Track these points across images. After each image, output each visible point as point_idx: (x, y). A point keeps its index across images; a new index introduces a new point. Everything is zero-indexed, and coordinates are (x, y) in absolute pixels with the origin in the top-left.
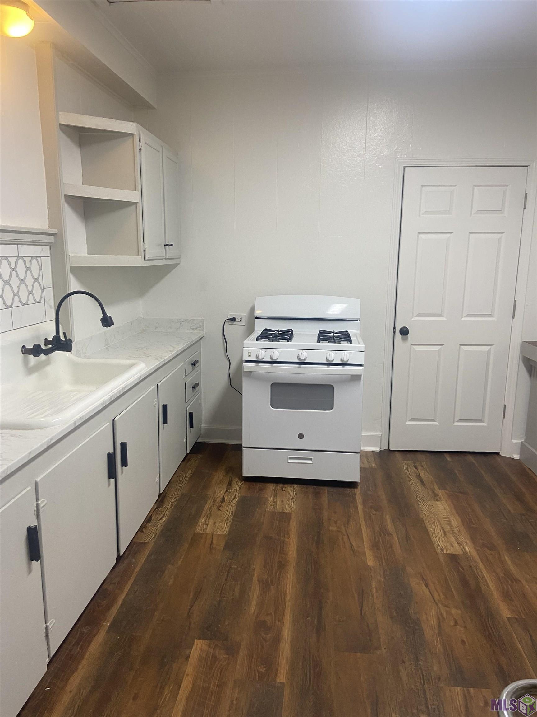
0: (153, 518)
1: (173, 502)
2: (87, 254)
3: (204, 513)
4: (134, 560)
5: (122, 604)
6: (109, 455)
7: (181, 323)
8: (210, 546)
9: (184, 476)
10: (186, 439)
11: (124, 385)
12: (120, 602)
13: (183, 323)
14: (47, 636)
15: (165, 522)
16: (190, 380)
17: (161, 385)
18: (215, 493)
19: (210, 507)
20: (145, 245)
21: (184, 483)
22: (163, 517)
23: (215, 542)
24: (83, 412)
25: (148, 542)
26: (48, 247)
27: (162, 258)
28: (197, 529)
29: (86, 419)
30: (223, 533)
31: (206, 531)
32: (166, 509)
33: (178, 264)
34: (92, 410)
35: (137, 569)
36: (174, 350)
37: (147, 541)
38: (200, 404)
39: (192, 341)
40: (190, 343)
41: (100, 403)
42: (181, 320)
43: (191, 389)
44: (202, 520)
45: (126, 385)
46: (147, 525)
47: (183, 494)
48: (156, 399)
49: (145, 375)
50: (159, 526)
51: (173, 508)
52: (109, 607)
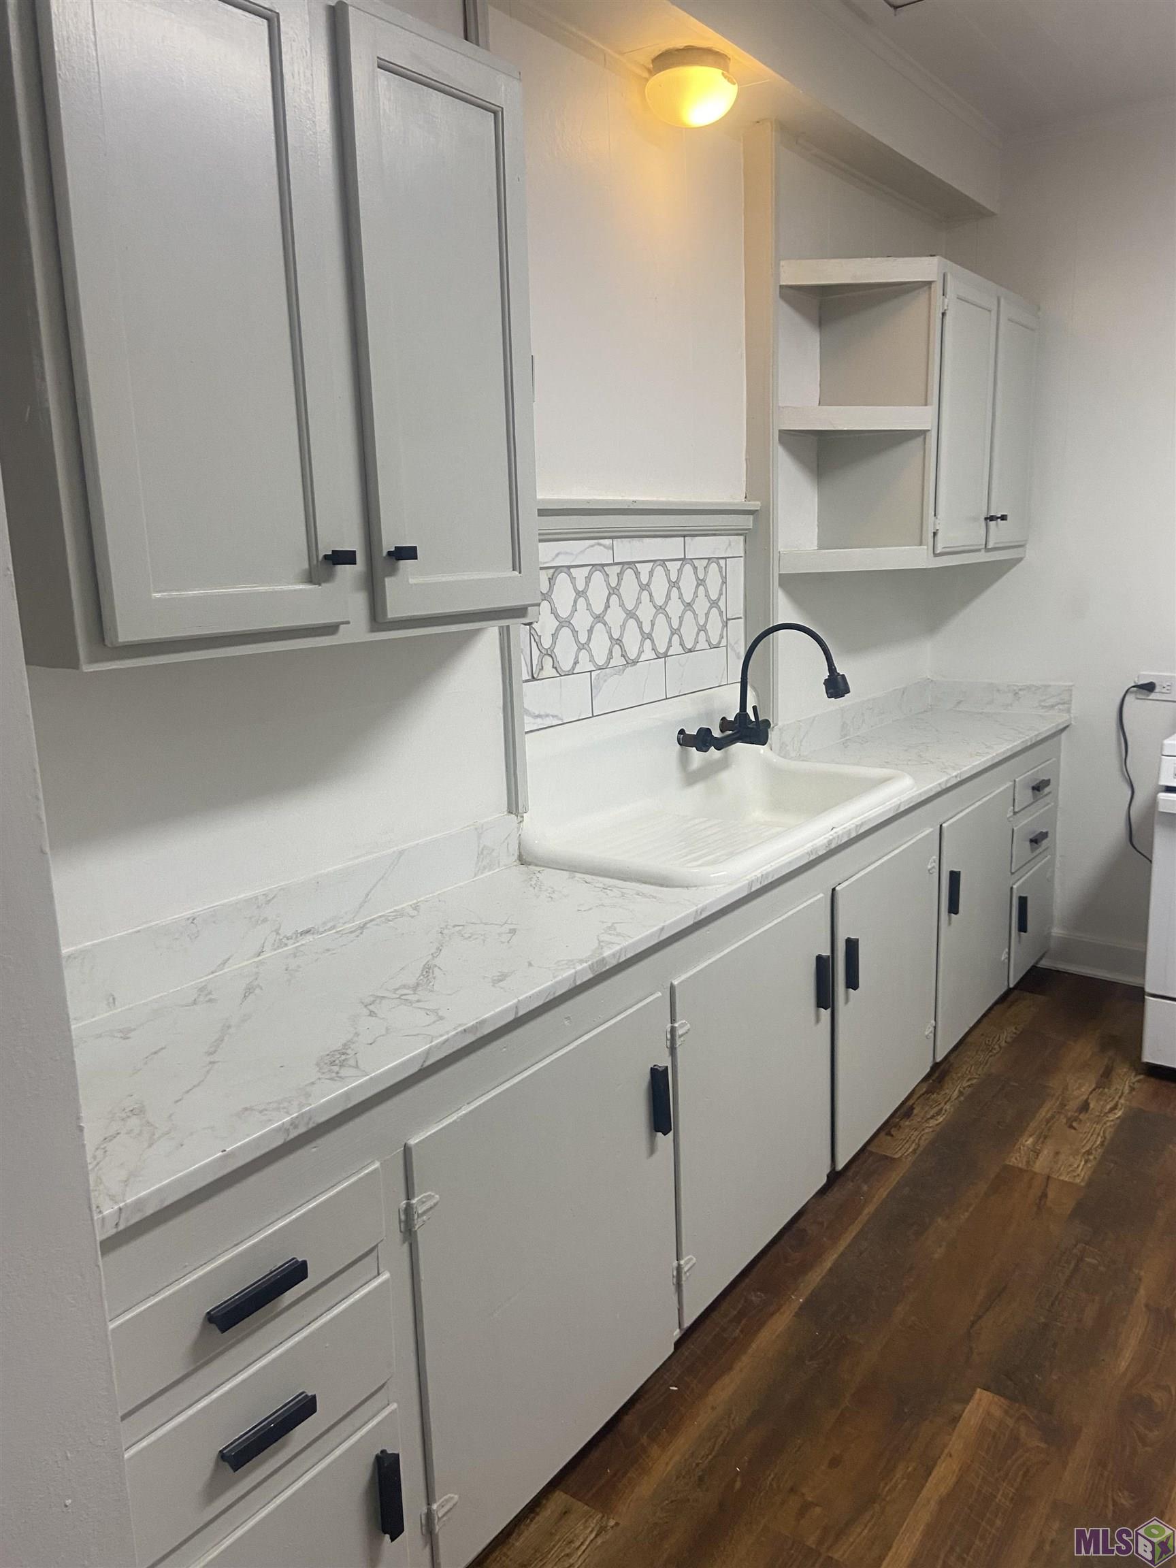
0: (915, 1111)
1: (964, 1088)
2: (816, 548)
3: (1033, 1124)
4: (865, 1188)
5: (831, 1269)
6: (819, 959)
7: (1017, 693)
8: (1038, 1201)
9: (997, 1038)
10: (1007, 956)
11: (861, 819)
12: (828, 1264)
13: (1020, 692)
14: (679, 1286)
15: (939, 1126)
16: (1027, 823)
17: (947, 827)
18: (1066, 1088)
19: (1049, 1115)
20: (938, 521)
21: (995, 1051)
22: (938, 1113)
23: (1051, 1194)
24: (769, 866)
25: (899, 1158)
26: (742, 538)
27: (980, 547)
28: (1012, 1157)
29: (774, 879)
30: (1074, 1180)
31: (1032, 1167)
32: (946, 1099)
33: (1020, 560)
34: (786, 864)
35: (869, 1209)
36: (987, 753)
37: (896, 1156)
38: (1050, 881)
39: (1036, 736)
40: (1031, 739)
41: (806, 851)
42: (1017, 686)
43: (1028, 843)
44: (1026, 1141)
45: (864, 820)
46: (902, 1123)
47: (989, 1075)
48: (936, 857)
49: (911, 802)
50: (926, 1131)
51: (962, 1098)
52: (805, 1267)
